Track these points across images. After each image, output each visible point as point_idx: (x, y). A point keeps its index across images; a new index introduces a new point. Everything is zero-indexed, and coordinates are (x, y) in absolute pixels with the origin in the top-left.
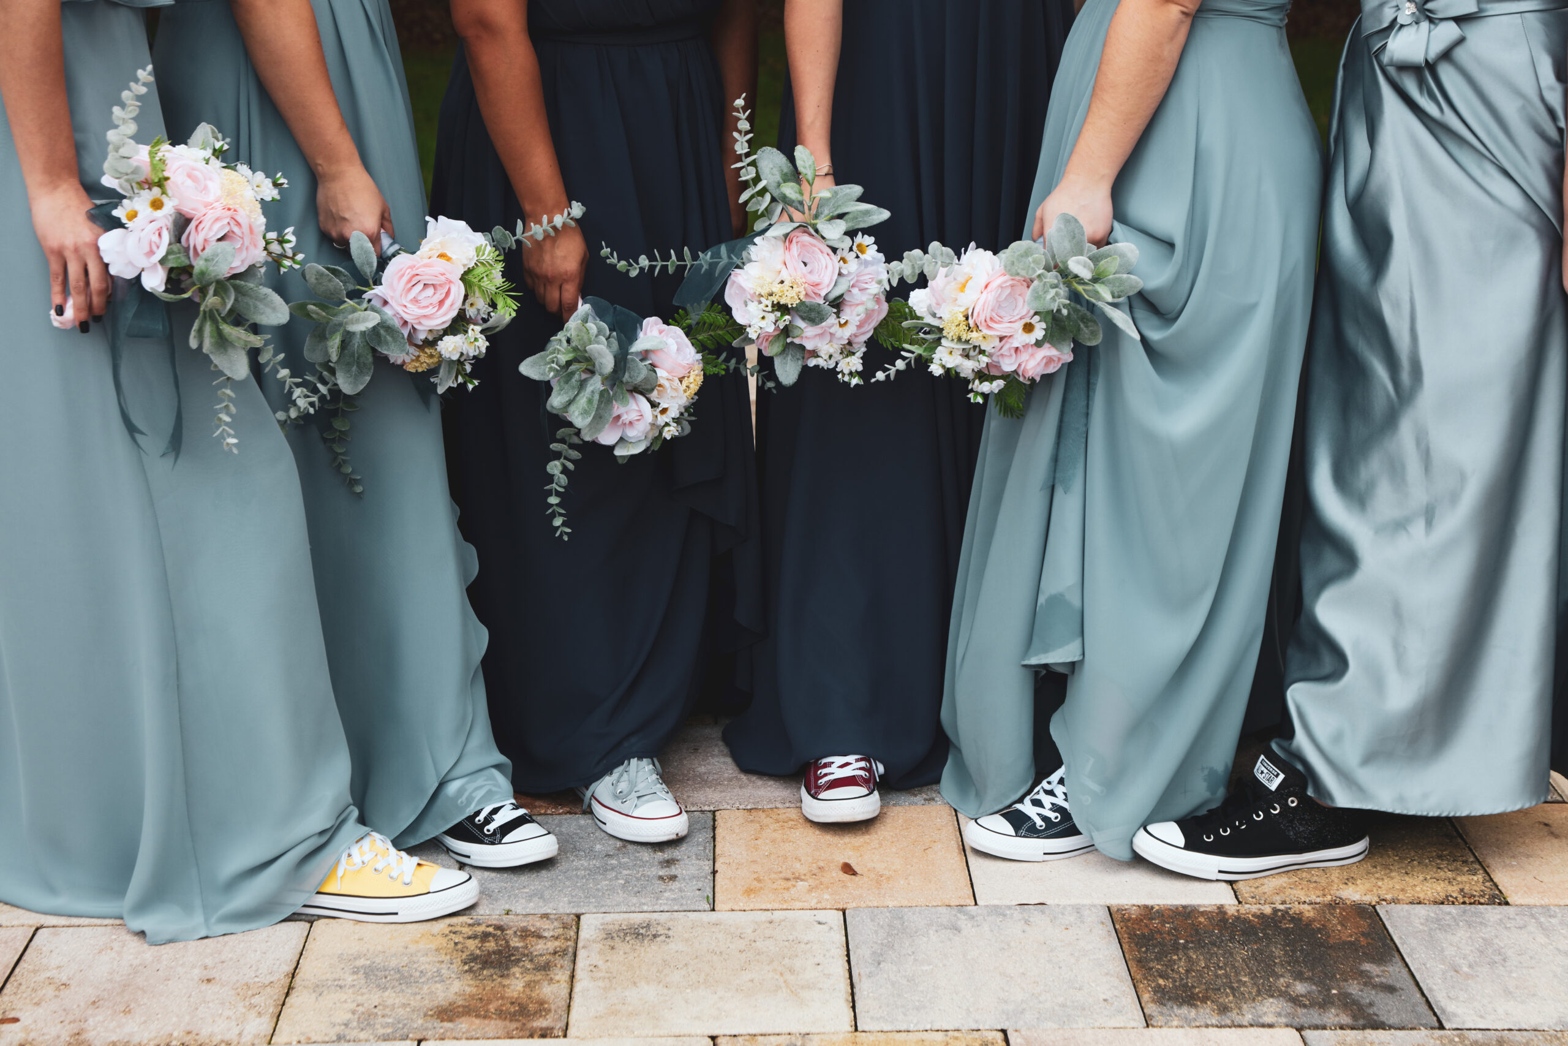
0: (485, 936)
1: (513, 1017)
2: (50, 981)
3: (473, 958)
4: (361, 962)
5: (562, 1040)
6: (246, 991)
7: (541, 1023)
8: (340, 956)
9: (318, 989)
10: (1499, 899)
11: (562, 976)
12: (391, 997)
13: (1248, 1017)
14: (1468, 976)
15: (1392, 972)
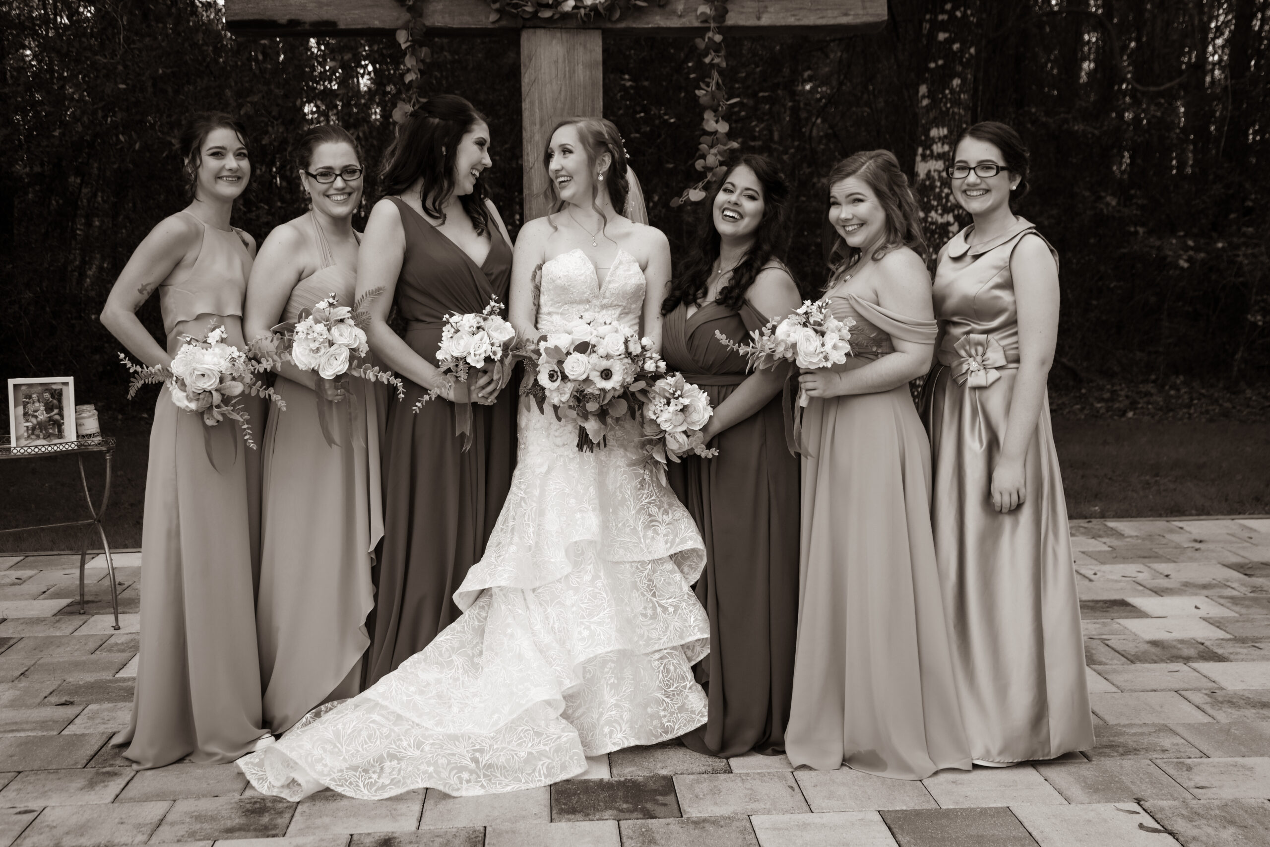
0: (255, 803)
1: (260, 831)
2: (48, 826)
3: (248, 811)
4: (195, 814)
5: (282, 838)
6: (139, 827)
7: (274, 832)
8: (185, 813)
9: (172, 824)
10: (730, 771)
11: (287, 816)
12: (206, 826)
13: (597, 817)
14: (701, 799)
15: (670, 799)
